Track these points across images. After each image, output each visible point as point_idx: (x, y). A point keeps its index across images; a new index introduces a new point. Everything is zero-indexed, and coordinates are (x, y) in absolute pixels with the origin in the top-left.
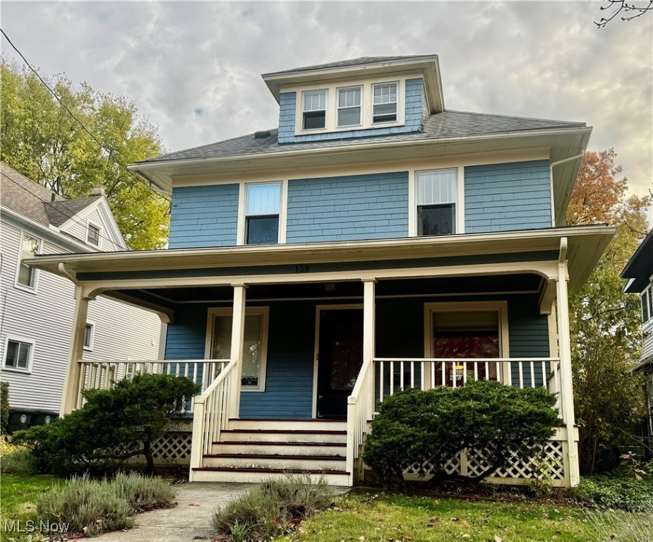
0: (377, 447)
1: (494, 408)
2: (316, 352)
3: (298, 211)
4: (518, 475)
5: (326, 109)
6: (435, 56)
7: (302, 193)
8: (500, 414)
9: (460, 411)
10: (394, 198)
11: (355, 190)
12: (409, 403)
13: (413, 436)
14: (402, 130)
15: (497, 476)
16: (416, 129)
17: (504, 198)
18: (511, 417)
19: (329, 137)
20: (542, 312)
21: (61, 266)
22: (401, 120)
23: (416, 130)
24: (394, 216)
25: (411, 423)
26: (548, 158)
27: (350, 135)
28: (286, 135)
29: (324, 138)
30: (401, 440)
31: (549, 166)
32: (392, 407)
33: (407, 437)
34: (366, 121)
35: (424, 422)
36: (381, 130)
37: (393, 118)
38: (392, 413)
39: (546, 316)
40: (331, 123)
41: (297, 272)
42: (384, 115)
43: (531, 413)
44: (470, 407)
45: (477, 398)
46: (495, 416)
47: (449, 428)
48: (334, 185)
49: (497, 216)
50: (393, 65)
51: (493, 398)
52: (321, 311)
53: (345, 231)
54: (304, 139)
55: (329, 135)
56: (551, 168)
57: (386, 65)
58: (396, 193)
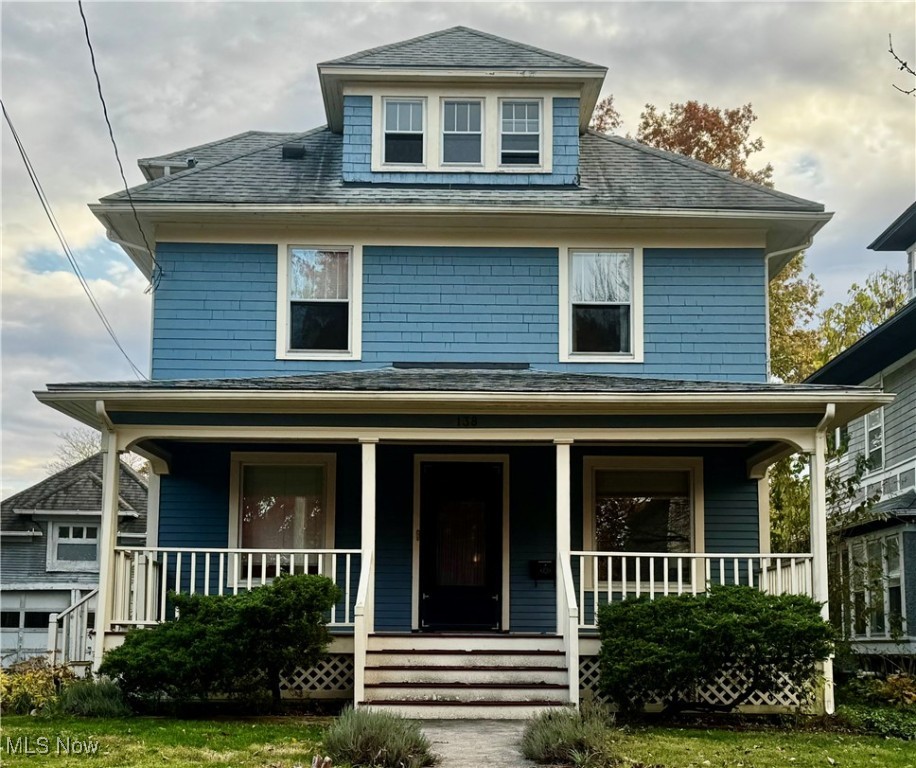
0: (622, 672)
1: (764, 622)
2: (416, 527)
3: (379, 298)
4: (760, 701)
5: (423, 132)
6: (604, 69)
7: (386, 270)
8: (772, 629)
9: (725, 626)
10: (537, 290)
11: (473, 270)
12: (649, 615)
13: (668, 657)
14: (547, 181)
15: (749, 703)
16: (569, 180)
17: (701, 301)
18: (787, 633)
19: (430, 180)
20: (753, 476)
21: (100, 406)
22: (546, 164)
23: (571, 183)
24: (536, 319)
25: (659, 641)
26: (764, 247)
27: (465, 180)
28: (358, 168)
29: (421, 180)
30: (656, 663)
31: (763, 258)
32: (624, 620)
33: (662, 659)
34: (490, 159)
35: (675, 640)
36: (514, 177)
37: (534, 159)
38: (627, 628)
39: (756, 480)
40: (433, 157)
41: (459, 426)
42: (519, 151)
43: (810, 627)
44: (735, 621)
45: (739, 610)
46: (767, 631)
47: (714, 648)
48: (439, 261)
49: (691, 329)
50: (537, 75)
51: (760, 610)
52: (423, 464)
53: (459, 337)
54: (387, 179)
55: (429, 176)
56: (767, 261)
57: (527, 74)
58: (539, 281)
